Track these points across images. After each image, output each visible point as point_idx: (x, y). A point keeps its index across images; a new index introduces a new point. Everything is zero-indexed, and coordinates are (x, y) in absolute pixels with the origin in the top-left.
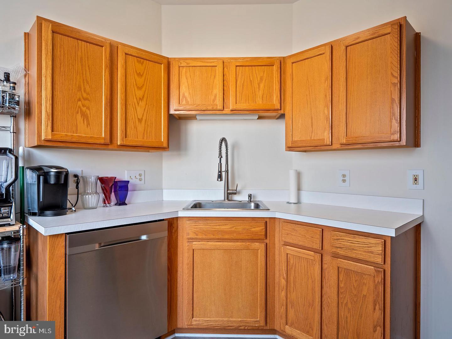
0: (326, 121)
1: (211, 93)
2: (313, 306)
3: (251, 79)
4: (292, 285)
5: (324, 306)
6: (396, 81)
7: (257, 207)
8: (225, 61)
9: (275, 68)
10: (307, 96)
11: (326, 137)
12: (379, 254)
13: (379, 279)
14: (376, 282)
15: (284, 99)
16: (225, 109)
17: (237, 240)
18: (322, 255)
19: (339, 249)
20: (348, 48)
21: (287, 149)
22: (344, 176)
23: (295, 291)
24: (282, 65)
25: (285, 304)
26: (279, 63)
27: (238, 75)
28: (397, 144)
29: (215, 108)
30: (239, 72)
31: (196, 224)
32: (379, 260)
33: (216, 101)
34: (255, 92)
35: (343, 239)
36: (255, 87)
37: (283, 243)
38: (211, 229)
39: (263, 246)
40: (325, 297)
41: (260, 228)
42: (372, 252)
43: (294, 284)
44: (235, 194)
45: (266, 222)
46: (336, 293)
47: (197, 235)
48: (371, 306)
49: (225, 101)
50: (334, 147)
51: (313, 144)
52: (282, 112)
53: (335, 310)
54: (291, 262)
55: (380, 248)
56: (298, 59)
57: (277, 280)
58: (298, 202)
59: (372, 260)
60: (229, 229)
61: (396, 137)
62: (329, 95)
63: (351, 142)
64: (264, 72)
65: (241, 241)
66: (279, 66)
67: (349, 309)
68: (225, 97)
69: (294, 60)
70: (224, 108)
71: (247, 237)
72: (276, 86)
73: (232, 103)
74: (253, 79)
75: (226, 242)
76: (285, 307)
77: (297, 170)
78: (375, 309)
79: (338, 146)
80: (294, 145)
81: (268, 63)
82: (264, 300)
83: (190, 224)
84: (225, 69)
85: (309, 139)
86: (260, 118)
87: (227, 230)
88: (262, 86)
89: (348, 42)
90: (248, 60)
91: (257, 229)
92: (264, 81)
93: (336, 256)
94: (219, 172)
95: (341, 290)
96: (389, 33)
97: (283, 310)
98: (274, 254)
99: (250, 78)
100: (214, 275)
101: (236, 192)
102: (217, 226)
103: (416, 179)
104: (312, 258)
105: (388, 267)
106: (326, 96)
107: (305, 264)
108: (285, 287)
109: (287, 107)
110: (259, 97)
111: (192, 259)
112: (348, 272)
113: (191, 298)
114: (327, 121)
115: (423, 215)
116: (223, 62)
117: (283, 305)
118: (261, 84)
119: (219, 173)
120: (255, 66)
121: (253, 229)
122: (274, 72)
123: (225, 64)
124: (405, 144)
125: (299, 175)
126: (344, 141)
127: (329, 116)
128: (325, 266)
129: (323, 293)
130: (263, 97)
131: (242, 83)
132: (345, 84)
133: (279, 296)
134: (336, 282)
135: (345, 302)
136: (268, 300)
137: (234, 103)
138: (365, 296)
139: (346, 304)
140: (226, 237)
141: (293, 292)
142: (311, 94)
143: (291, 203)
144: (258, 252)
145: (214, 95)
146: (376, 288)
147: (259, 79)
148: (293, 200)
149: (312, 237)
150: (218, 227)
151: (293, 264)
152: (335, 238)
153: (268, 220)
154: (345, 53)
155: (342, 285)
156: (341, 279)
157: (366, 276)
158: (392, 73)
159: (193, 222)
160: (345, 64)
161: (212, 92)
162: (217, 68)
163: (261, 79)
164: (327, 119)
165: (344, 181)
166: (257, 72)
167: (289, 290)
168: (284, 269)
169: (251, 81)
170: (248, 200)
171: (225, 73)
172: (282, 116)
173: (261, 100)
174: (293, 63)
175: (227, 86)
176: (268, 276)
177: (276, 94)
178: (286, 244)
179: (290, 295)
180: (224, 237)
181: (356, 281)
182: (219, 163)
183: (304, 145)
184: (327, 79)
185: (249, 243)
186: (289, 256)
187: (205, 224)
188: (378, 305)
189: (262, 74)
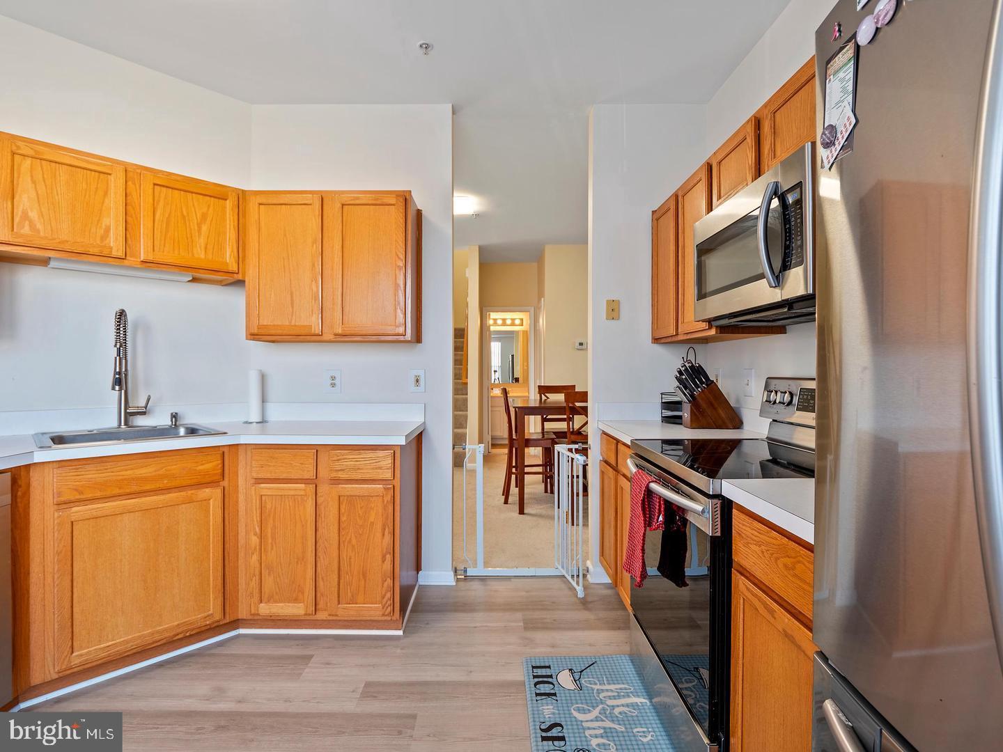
0: (313, 301)
1: (98, 222)
2: (303, 559)
3: (185, 213)
4: (270, 541)
5: (319, 554)
6: (401, 264)
7: (192, 431)
8: (128, 169)
9: (229, 204)
10: (284, 259)
11: (315, 323)
12: (388, 469)
13: (389, 497)
14: (385, 502)
15: (244, 257)
16: (127, 258)
17: (168, 490)
18: (316, 486)
19: (340, 473)
20: (345, 207)
21: (249, 336)
22: (333, 378)
23: (274, 546)
24: (241, 203)
25: (257, 573)
26: (236, 199)
27: (159, 201)
28: (402, 338)
29: (106, 252)
30: (159, 197)
31: (79, 473)
32: (388, 475)
33: (108, 239)
34: (192, 237)
35: (346, 459)
36: (192, 227)
37: (253, 481)
38: (114, 478)
39: (217, 492)
40: (320, 542)
41: (215, 463)
42: (380, 468)
43: (273, 538)
44: (144, 413)
45: (223, 452)
46: (336, 531)
47: (81, 493)
48: (379, 535)
49: (129, 242)
50: (325, 337)
51: (292, 332)
52: (240, 277)
53: (335, 554)
54: (268, 506)
55: (389, 461)
56: (270, 202)
57: (242, 541)
58: (263, 421)
59: (381, 477)
60: (154, 474)
61: (401, 330)
62: (318, 265)
63: (348, 333)
64: (209, 206)
65: (176, 490)
66: (236, 203)
67: (353, 546)
68: (128, 236)
69: (264, 201)
70: (126, 256)
71: (189, 482)
72: (231, 234)
73: (144, 249)
74: (188, 213)
75: (145, 496)
76: (257, 577)
77: (261, 371)
78: (384, 535)
79: (332, 337)
80: (262, 331)
81: (218, 193)
82: (220, 578)
83: (64, 475)
84: (130, 183)
85: (287, 323)
86: (194, 280)
87: (149, 475)
88: (204, 228)
89: (345, 199)
90: (178, 178)
91: (208, 466)
92: (208, 222)
93: (336, 481)
94: (116, 373)
95: (343, 526)
96: (394, 205)
97: (254, 583)
98: (237, 502)
99: (182, 212)
100: (121, 560)
101: (145, 410)
102: (126, 470)
103: (417, 381)
104: (302, 493)
105: (397, 483)
106: (314, 265)
107: (291, 504)
108: (258, 547)
109: (251, 272)
110: (200, 247)
111: (70, 542)
112: (351, 498)
113: (68, 615)
114: (315, 301)
115: (425, 422)
116: (126, 171)
117: (254, 575)
118: (203, 226)
119: (117, 376)
120: (192, 193)
121: (201, 468)
122: (228, 211)
123: (130, 175)
124: (410, 339)
125: (263, 378)
126: (340, 331)
127: (318, 295)
128: (320, 500)
129: (318, 536)
130: (206, 248)
131: (167, 216)
132: (340, 254)
133: (247, 564)
134: (337, 516)
135: (348, 538)
136: (227, 577)
137: (149, 249)
138: (372, 523)
139: (350, 541)
140: (148, 487)
141: (272, 549)
142: (290, 259)
143: (251, 423)
144: (209, 504)
145: (104, 227)
146: (385, 509)
147: (199, 215)
148: (255, 416)
149: (302, 464)
150: (129, 472)
151: (271, 508)
152: (335, 459)
153: (226, 450)
154: (340, 212)
155: (344, 519)
156: (343, 510)
157: (374, 498)
158: (396, 252)
159: (72, 469)
160: (340, 227)
161: (99, 220)
162: (112, 178)
163: (204, 216)
164: (316, 298)
165: (333, 385)
166: (196, 204)
167: (265, 549)
168: (255, 520)
169: (184, 217)
170: (170, 423)
171: (128, 192)
172: (240, 283)
173: (203, 252)
174: (260, 204)
175: (134, 216)
176: (227, 539)
177: (231, 247)
178: (259, 481)
179: (266, 556)
180: (142, 488)
181: (361, 508)
182: (116, 358)
183: (279, 332)
184: (314, 242)
185: (193, 492)
186: (264, 498)
187: (100, 470)
188: (387, 529)
189: (205, 210)
